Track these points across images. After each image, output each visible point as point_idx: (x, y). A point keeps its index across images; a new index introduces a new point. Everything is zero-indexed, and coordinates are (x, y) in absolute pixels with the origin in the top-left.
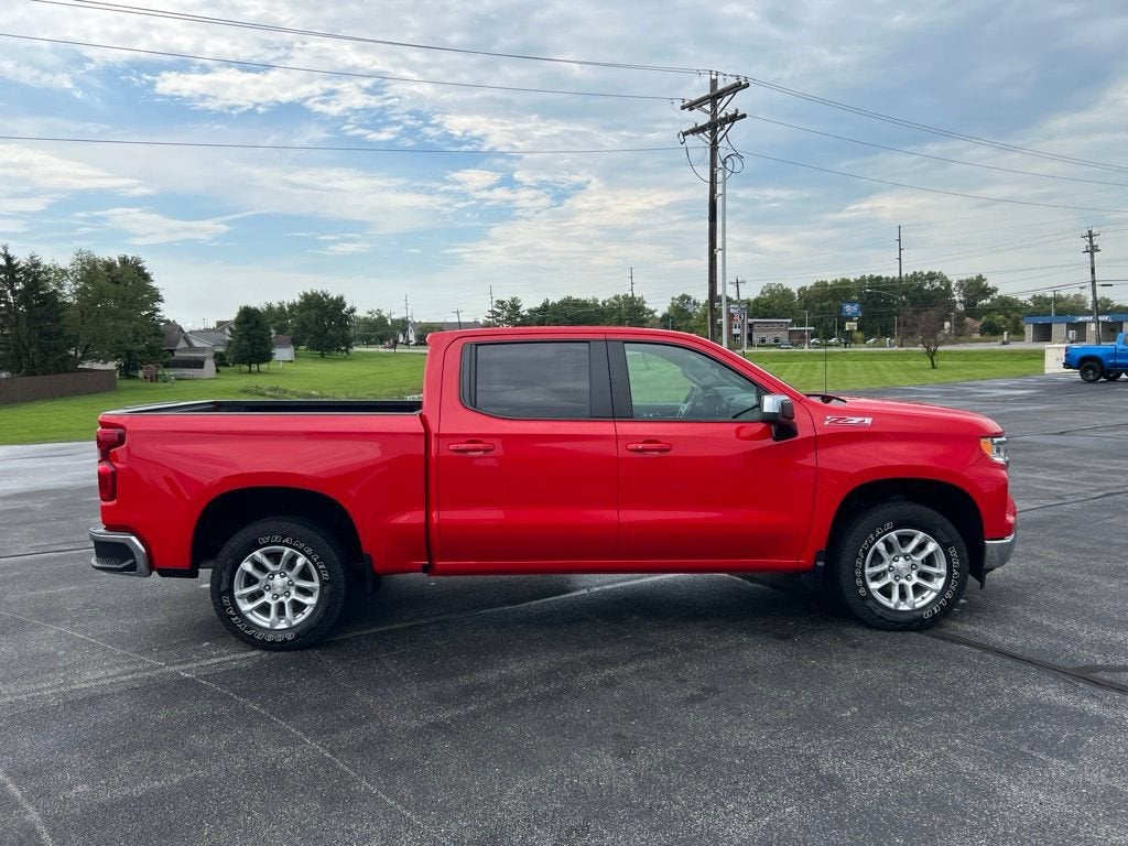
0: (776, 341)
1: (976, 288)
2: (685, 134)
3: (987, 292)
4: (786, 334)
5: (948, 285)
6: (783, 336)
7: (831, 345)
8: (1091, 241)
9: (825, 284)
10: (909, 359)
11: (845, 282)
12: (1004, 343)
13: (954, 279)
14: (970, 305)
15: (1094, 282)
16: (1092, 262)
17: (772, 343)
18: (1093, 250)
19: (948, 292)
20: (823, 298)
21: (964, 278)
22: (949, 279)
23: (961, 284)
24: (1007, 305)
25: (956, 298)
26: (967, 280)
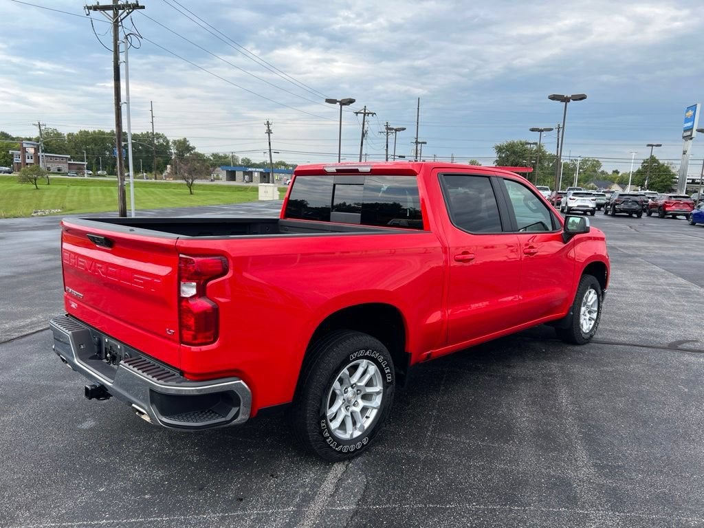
0: (59, 170)
1: (183, 146)
2: (89, 8)
3: (189, 149)
4: (66, 166)
5: (168, 142)
6: (65, 168)
7: (99, 176)
8: (269, 127)
9: (87, 132)
10: (169, 188)
11: (103, 133)
12: (212, 181)
13: (171, 139)
14: (180, 155)
15: (270, 150)
16: (269, 139)
17: (56, 171)
18: (269, 132)
19: (167, 147)
20: (86, 143)
21: (177, 139)
22: (168, 138)
23: (175, 142)
24: (199, 157)
25: (172, 151)
26: (178, 141)
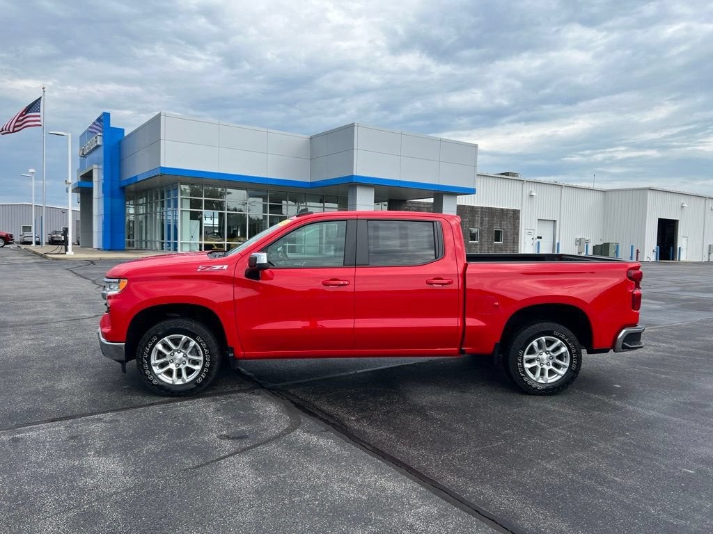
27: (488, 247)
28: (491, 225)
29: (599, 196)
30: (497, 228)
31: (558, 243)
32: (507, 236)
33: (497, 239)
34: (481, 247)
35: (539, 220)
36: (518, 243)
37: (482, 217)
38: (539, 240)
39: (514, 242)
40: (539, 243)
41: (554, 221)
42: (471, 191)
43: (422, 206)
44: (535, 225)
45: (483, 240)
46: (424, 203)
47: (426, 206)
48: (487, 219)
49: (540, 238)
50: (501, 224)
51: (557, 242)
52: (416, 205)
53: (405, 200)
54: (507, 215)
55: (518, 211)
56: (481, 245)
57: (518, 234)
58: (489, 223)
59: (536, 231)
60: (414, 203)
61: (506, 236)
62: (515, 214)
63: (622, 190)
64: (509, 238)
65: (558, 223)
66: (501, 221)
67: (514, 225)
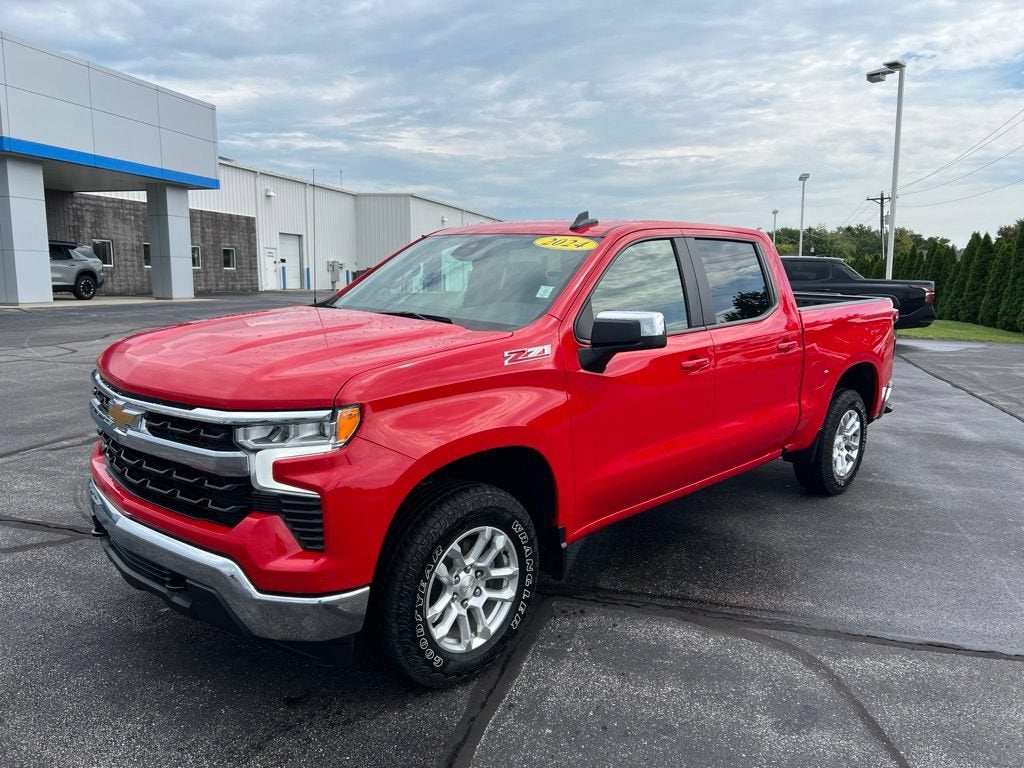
27: (215, 276)
28: (217, 241)
29: (349, 201)
30: (225, 245)
31: (308, 269)
32: (241, 259)
33: (227, 264)
34: (206, 276)
35: (281, 234)
36: (256, 268)
37: (203, 228)
38: (282, 264)
39: (251, 268)
40: (284, 268)
41: (300, 236)
42: (214, 184)
43: (104, 204)
44: (276, 241)
45: (208, 265)
46: (106, 200)
47: (111, 204)
48: (210, 231)
49: (283, 261)
50: (230, 238)
51: (305, 267)
52: (93, 203)
53: (72, 192)
54: (238, 227)
55: (253, 219)
56: (206, 272)
57: (255, 256)
58: (214, 237)
59: (278, 251)
60: (89, 197)
61: (239, 258)
62: (250, 223)
63: (374, 195)
64: (244, 262)
65: (304, 238)
66: (230, 234)
67: (249, 241)
